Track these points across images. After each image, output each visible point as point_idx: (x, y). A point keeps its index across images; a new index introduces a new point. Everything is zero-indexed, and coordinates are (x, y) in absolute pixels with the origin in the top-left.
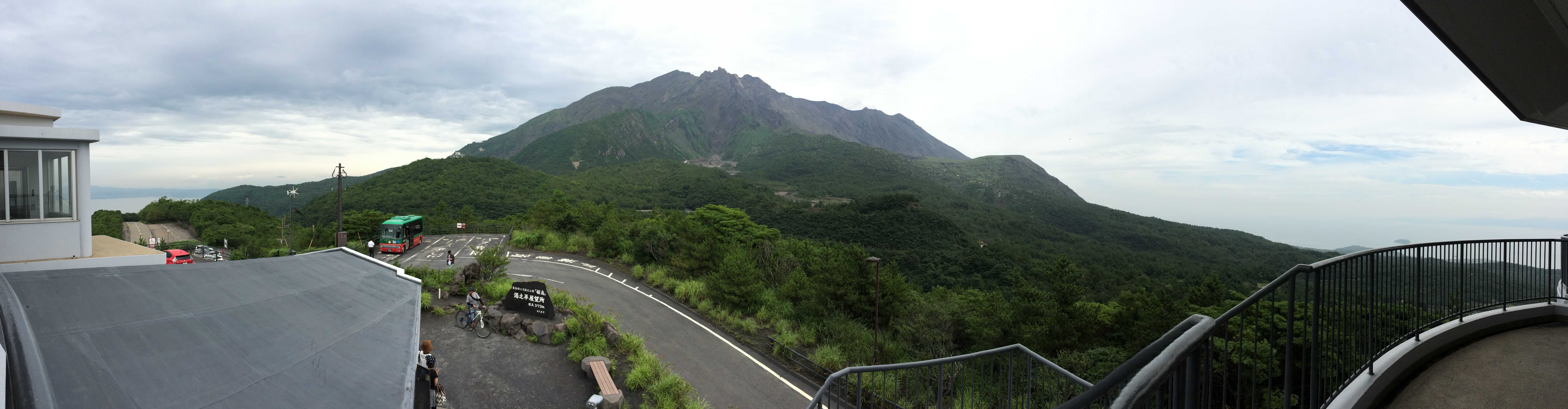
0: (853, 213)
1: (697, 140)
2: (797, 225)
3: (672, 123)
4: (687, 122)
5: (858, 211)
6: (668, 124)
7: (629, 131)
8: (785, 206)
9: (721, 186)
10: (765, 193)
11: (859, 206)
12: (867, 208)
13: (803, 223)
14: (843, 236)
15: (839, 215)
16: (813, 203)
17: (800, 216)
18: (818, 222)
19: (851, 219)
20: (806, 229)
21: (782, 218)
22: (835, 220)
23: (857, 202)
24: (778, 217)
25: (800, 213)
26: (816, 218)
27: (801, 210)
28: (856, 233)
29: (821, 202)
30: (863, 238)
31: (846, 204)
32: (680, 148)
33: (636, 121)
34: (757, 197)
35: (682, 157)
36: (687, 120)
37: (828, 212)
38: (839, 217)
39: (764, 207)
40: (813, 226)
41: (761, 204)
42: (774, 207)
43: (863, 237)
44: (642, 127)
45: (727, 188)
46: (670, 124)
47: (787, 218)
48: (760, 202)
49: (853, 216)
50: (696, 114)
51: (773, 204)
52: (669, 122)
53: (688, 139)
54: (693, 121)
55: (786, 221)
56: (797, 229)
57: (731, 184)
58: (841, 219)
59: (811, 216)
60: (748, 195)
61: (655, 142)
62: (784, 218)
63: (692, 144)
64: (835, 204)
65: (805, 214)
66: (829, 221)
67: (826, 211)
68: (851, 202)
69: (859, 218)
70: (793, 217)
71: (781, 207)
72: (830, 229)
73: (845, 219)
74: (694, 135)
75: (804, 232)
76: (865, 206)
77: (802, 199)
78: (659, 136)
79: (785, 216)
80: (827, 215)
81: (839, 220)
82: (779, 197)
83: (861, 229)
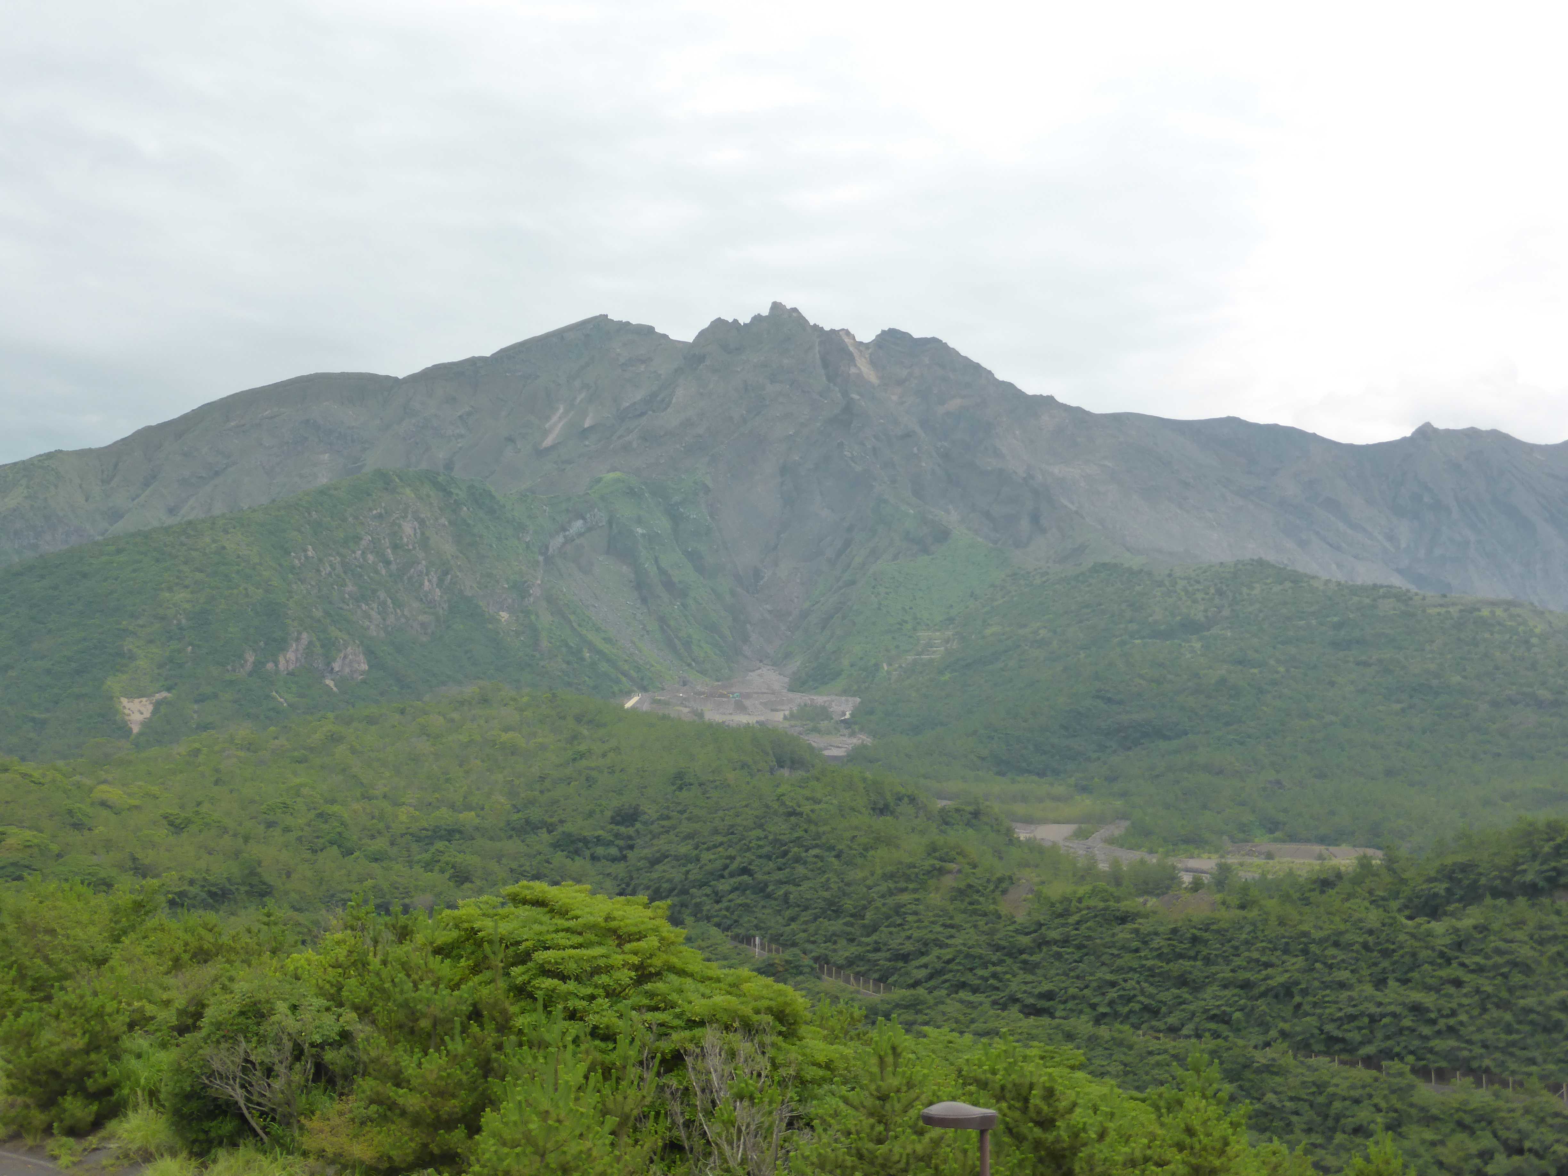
0: (1373, 917)
1: (684, 606)
2: (1109, 977)
3: (580, 535)
4: (640, 530)
5: (1394, 905)
6: (560, 539)
7: (388, 563)
8: (1057, 890)
9: (775, 805)
10: (970, 831)
11: (1403, 881)
12: (1441, 888)
13: (1135, 964)
14: (1329, 1027)
15: (1305, 927)
16: (1187, 870)
17: (1123, 933)
18: (1207, 961)
19: (1366, 946)
20: (1151, 996)
21: (1039, 946)
22: (1286, 951)
23: (1391, 862)
24: (1025, 940)
25: (1123, 919)
26: (1195, 940)
27: (1127, 905)
28: (1394, 1015)
29: (1224, 869)
30: (1426, 1038)
31: (1339, 876)
32: (608, 640)
33: (422, 522)
34: (932, 849)
35: (618, 682)
36: (639, 521)
37: (1253, 914)
38: (1305, 934)
39: (961, 893)
40: (1183, 981)
41: (948, 881)
42: (1004, 892)
43: (1426, 1031)
44: (449, 548)
45: (801, 814)
46: (568, 540)
47: (1065, 941)
48: (941, 871)
49: (1371, 932)
50: (677, 498)
51: (1000, 880)
52: (564, 529)
53: (644, 600)
54: (662, 524)
55: (1058, 956)
56: (1112, 994)
57: (819, 796)
58: (1313, 948)
59: (1174, 931)
60: (890, 842)
61: (504, 615)
62: (1047, 943)
63: (662, 620)
64: (1291, 873)
65: (1145, 925)
66: (1255, 955)
67: (1242, 907)
68: (1365, 864)
69: (1402, 937)
70: (1089, 938)
71: (1039, 895)
72: (1263, 995)
73: (1336, 944)
74: (669, 585)
75: (1146, 1008)
76: (1430, 880)
77: (1136, 855)
78: (521, 589)
79: (1054, 934)
80: (1248, 928)
81: (1305, 952)
82: (1035, 847)
83: (1417, 996)
